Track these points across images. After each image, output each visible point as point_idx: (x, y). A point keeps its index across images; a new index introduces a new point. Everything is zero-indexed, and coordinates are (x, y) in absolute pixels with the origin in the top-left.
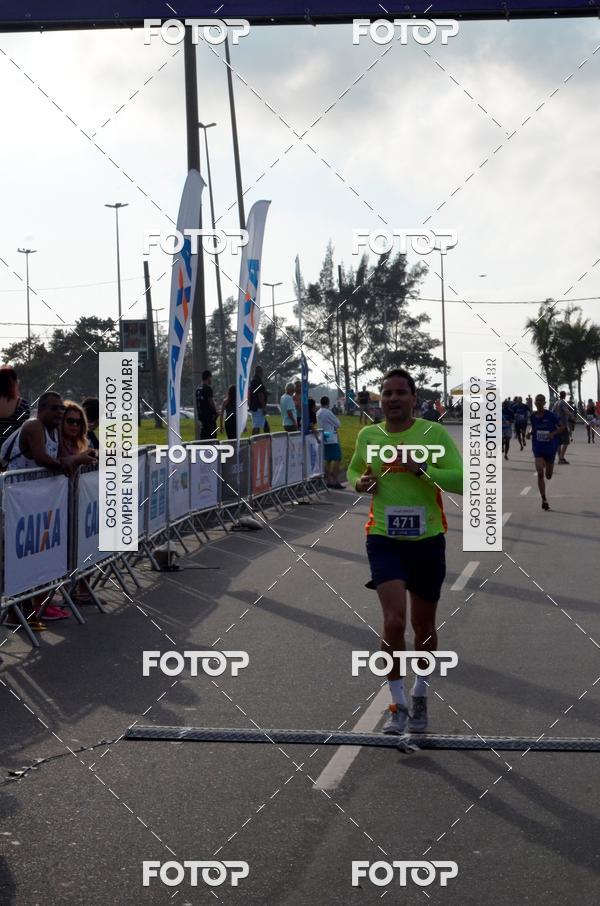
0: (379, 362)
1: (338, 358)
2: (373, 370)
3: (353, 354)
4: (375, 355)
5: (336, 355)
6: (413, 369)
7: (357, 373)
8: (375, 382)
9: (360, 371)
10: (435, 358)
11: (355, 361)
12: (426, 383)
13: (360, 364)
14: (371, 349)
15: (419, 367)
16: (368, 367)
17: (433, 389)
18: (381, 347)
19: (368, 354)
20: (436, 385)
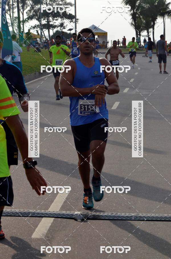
0: (37, 15)
1: (13, 12)
2: (33, 20)
3: (22, 10)
4: (34, 11)
5: (11, 10)
6: (57, 20)
7: (24, 21)
8: (34, 27)
9: (26, 20)
10: (70, 14)
11: (23, 14)
12: (64, 28)
13: (26, 17)
14: (32, 8)
15: (60, 19)
16: (30, 18)
17: (69, 32)
18: (37, 7)
19: (30, 11)
20: (70, 30)
